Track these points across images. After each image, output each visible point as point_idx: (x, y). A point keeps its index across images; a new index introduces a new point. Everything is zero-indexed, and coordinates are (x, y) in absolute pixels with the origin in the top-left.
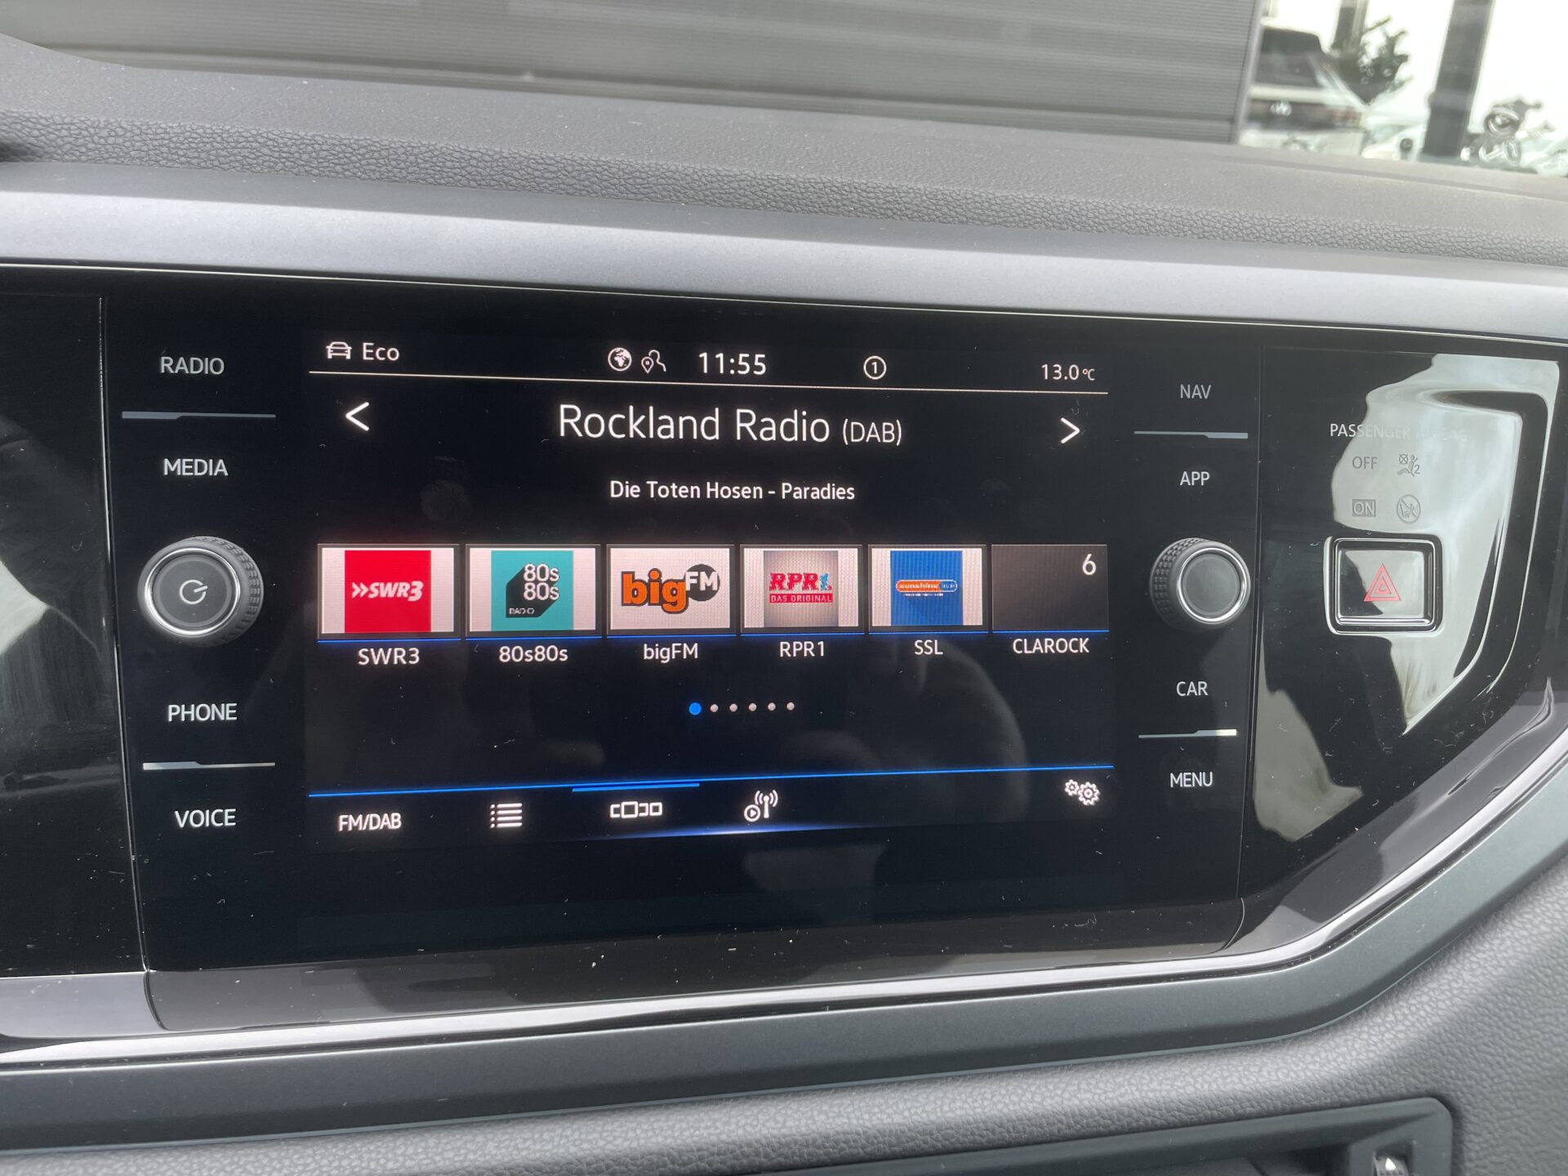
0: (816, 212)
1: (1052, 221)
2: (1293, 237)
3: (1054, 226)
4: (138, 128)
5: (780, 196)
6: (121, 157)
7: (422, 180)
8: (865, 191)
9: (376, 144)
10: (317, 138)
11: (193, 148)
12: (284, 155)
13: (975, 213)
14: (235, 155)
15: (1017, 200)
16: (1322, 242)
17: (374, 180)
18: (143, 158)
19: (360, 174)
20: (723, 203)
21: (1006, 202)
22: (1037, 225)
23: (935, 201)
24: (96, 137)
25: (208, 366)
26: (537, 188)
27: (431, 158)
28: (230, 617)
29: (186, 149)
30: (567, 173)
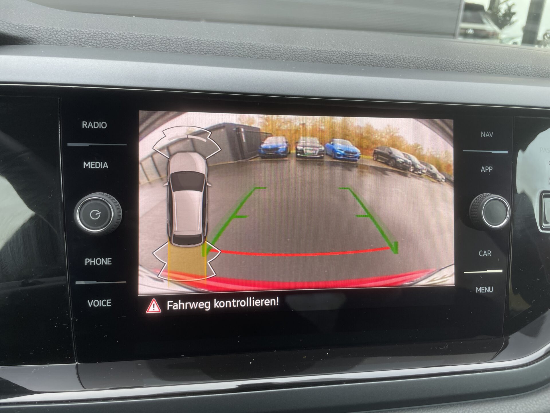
0: (335, 63)
1: (428, 66)
2: (523, 73)
3: (429, 69)
4: (73, 31)
5: (321, 57)
6: (67, 43)
7: (183, 51)
8: (355, 55)
9: (165, 38)
10: (142, 35)
11: (95, 39)
12: (129, 42)
13: (398, 64)
14: (111, 42)
15: (414, 58)
16: (534, 75)
17: (164, 52)
18: (75, 43)
19: (159, 49)
20: (299, 60)
21: (410, 59)
22: (423, 68)
23: (382, 59)
24: (57, 35)
25: (101, 125)
26: (227, 54)
27: (186, 43)
28: (110, 225)
29: (92, 40)
30: (238, 49)
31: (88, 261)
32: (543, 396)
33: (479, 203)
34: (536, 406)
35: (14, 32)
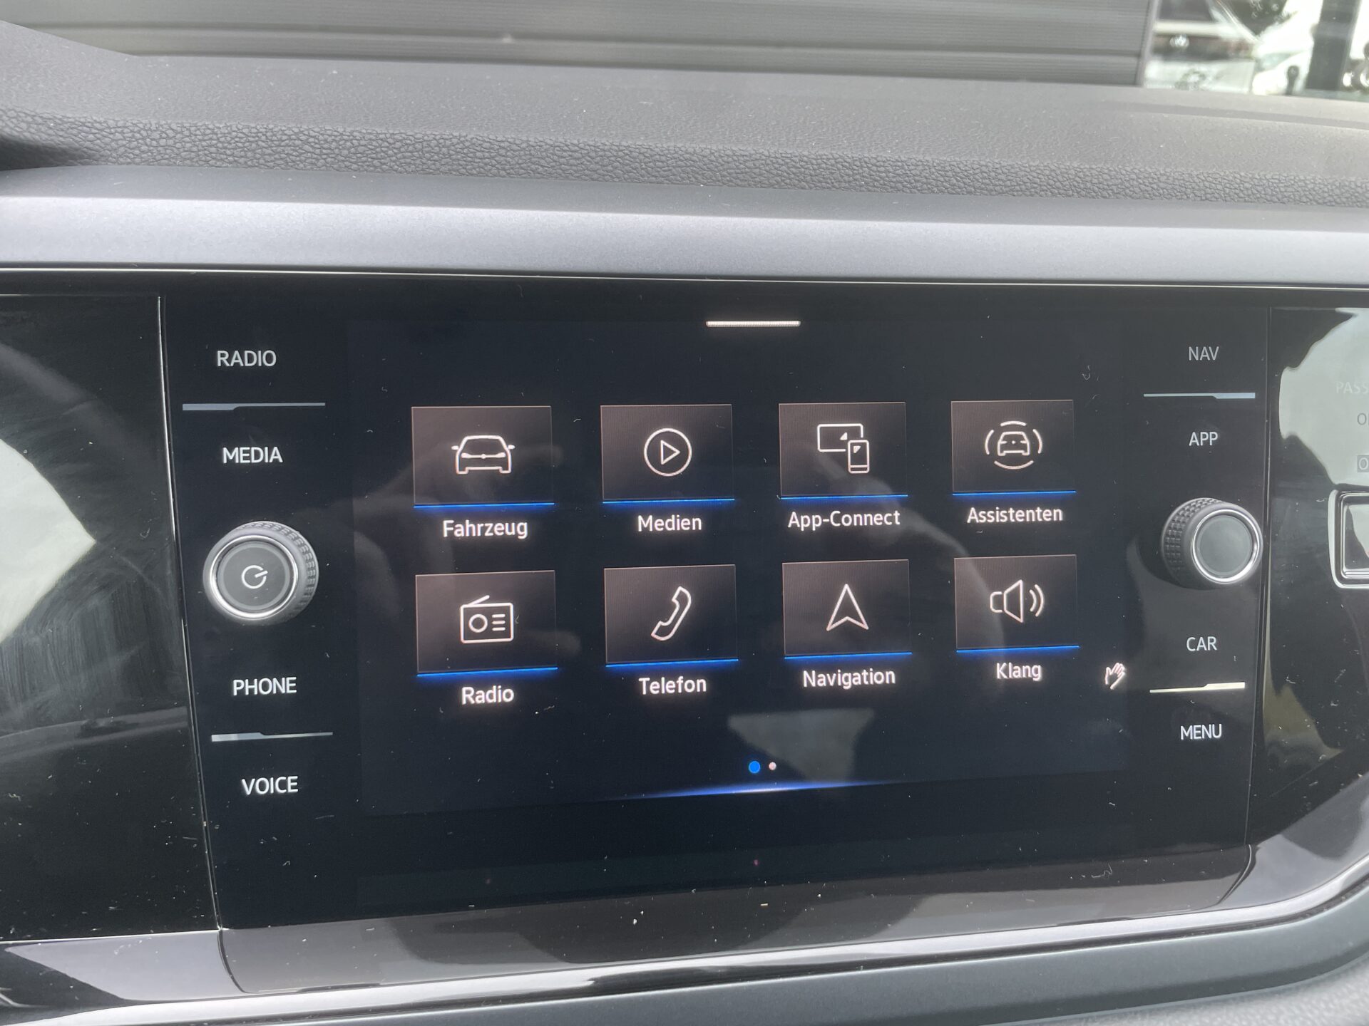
0: (828, 188)
1: (1058, 188)
2: (1292, 196)
3: (1060, 194)
4: (187, 129)
5: (793, 173)
6: (173, 158)
7: (454, 171)
8: (877, 166)
9: (411, 138)
10: (355, 134)
11: (240, 148)
12: (324, 151)
13: (983, 183)
14: (279, 153)
16: (1320, 201)
17: (410, 173)
18: (193, 158)
19: (396, 167)
20: (740, 183)
21: (1012, 171)
22: (1043, 193)
23: (943, 173)
24: (148, 140)
25: (262, 358)
26: (563, 175)
27: (463, 149)
28: (288, 601)
29: (233, 149)
30: (589, 159)
31: (239, 686)
32: (1345, 990)
33: (1184, 522)
34: (1326, 1014)
35: (43, 135)
